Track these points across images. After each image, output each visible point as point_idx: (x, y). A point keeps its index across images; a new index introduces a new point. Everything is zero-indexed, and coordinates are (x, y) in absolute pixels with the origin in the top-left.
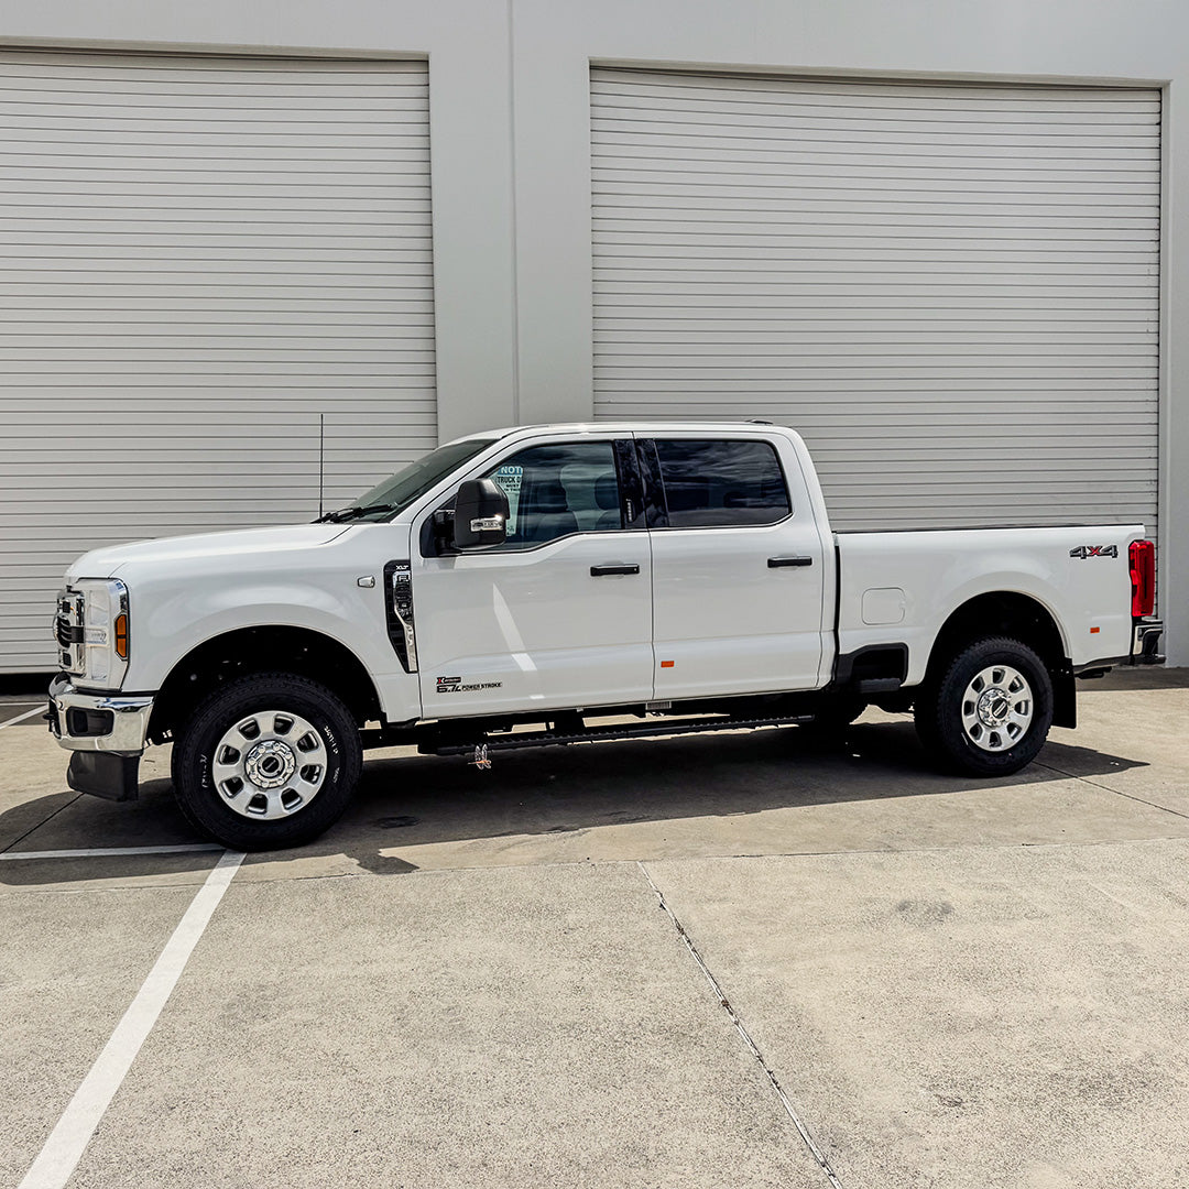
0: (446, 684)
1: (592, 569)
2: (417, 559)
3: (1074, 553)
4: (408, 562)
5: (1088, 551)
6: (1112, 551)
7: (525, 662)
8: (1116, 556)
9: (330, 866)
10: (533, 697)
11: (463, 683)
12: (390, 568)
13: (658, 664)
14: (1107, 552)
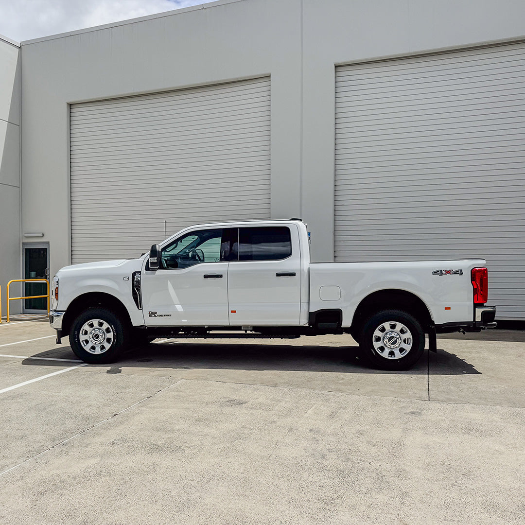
0: (152, 314)
1: (204, 276)
2: (144, 271)
3: (435, 273)
4: (140, 272)
5: (444, 272)
6: (460, 272)
7: (179, 308)
8: (462, 274)
9: (102, 370)
10: (183, 321)
11: (158, 314)
12: (134, 274)
13: (230, 312)
14: (456, 273)
